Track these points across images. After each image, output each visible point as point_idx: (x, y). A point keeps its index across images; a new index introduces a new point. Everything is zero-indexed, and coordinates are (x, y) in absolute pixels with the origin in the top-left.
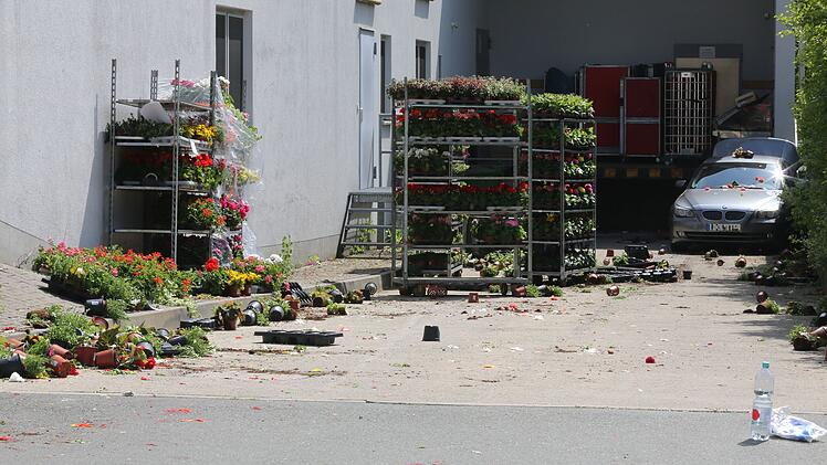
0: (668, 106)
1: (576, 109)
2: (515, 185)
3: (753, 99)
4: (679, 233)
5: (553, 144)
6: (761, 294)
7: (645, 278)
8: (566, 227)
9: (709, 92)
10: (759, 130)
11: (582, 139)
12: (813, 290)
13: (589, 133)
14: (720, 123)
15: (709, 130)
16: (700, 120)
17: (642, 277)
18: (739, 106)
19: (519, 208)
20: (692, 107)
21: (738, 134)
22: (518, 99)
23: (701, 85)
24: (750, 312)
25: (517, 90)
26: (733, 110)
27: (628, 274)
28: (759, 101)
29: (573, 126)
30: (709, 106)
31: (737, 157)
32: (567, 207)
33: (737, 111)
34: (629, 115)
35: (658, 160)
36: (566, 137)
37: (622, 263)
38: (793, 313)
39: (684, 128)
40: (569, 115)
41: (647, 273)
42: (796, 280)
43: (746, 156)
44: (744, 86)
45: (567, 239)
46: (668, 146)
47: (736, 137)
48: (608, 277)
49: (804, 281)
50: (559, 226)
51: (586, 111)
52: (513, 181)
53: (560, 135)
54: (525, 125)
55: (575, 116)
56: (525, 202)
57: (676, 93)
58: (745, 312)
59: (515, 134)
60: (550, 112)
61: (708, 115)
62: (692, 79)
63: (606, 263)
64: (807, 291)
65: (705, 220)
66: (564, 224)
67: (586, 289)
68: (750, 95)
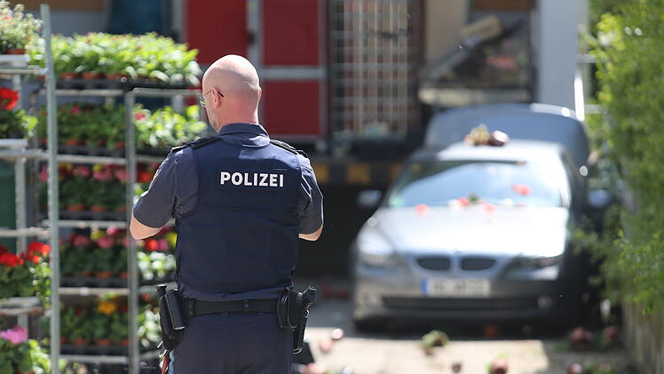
1: (160, 68)
2: (22, 248)
3: (496, 31)
4: (368, 298)
5: (111, 146)
8: (141, 324)
11: (174, 134)
13: (187, 118)
14: (435, 74)
15: (414, 90)
16: (396, 69)
19: (28, 303)
20: (381, 44)
22: (22, 52)
25: (19, 32)
26: (457, 52)
28: (507, 33)
29: (154, 105)
31: (477, 144)
32: (142, 282)
33: (466, 54)
36: (138, 132)
40: (145, 82)
43: (493, 143)
45: (143, 350)
50: (125, 323)
51: (182, 71)
52: (14, 240)
53: (125, 127)
54: (40, 110)
55: (159, 84)
56: (43, 288)
59: (19, 133)
60: (102, 76)
65: (419, 273)
66: (136, 318)
68: (489, 24)
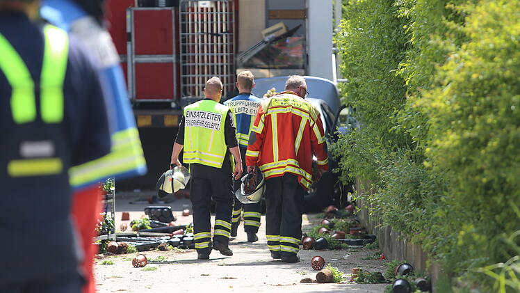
0: (184, 41)
3: (283, 31)
6: (317, 259)
7: (173, 244)
9: (231, 25)
10: (290, 67)
12: (372, 253)
14: (245, 60)
15: (233, 69)
16: (222, 57)
17: (171, 243)
18: (267, 39)
20: (212, 41)
21: (266, 72)
23: (221, 15)
24: (308, 281)
26: (259, 45)
27: (153, 241)
28: (290, 33)
30: (231, 41)
33: (264, 46)
34: (138, 52)
35: (173, 105)
37: (142, 228)
38: (359, 281)
39: (203, 67)
41: (176, 239)
42: (349, 243)
44: (271, 16)
46: (185, 88)
47: (263, 77)
48: (131, 245)
49: (358, 243)
57: (193, 25)
58: (303, 281)
61: (231, 51)
62: (212, 9)
63: (123, 228)
64: (364, 254)
67: (105, 260)
68: (279, 27)
